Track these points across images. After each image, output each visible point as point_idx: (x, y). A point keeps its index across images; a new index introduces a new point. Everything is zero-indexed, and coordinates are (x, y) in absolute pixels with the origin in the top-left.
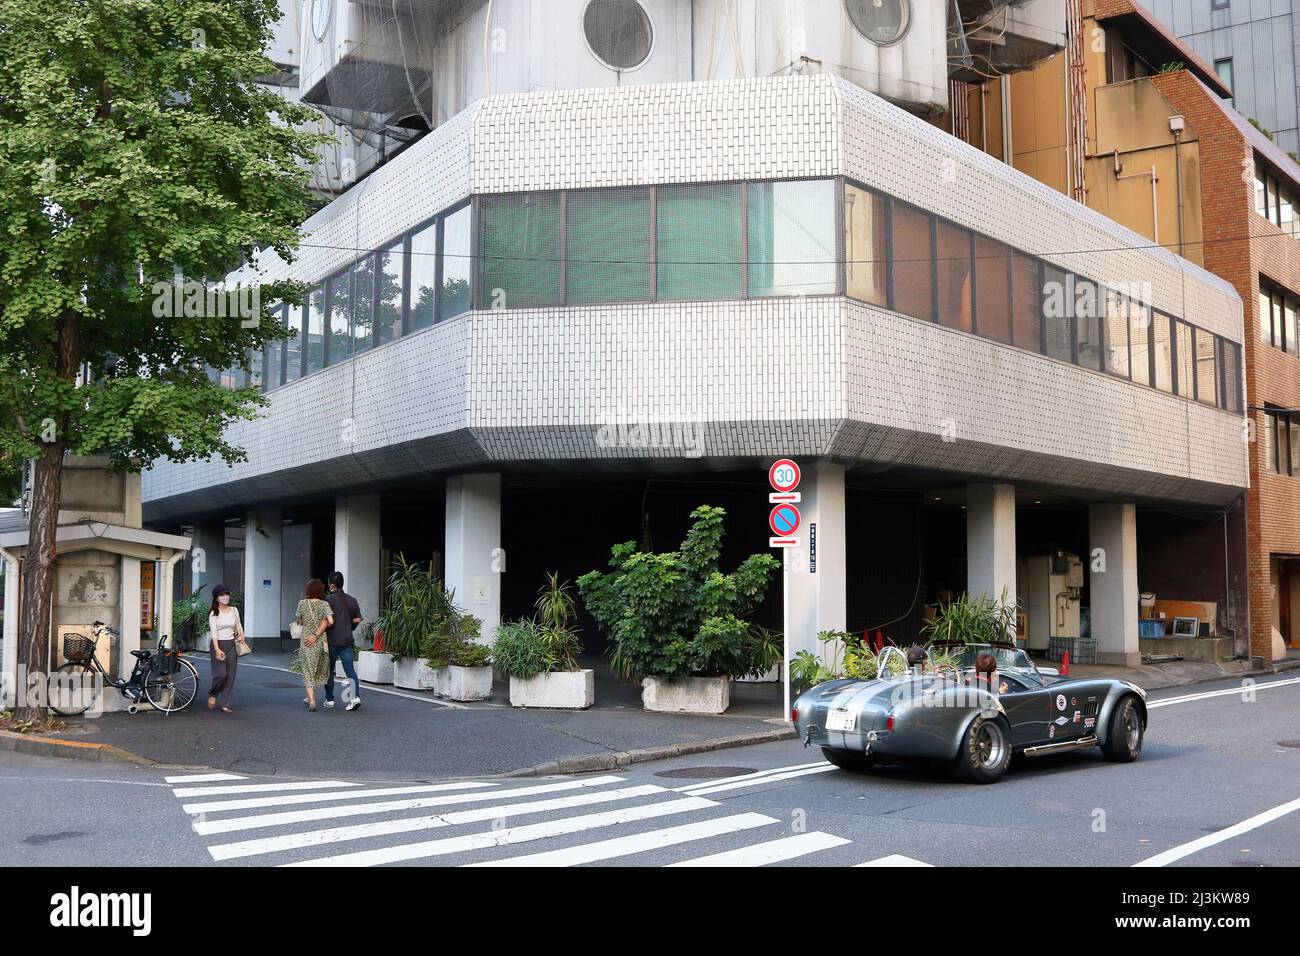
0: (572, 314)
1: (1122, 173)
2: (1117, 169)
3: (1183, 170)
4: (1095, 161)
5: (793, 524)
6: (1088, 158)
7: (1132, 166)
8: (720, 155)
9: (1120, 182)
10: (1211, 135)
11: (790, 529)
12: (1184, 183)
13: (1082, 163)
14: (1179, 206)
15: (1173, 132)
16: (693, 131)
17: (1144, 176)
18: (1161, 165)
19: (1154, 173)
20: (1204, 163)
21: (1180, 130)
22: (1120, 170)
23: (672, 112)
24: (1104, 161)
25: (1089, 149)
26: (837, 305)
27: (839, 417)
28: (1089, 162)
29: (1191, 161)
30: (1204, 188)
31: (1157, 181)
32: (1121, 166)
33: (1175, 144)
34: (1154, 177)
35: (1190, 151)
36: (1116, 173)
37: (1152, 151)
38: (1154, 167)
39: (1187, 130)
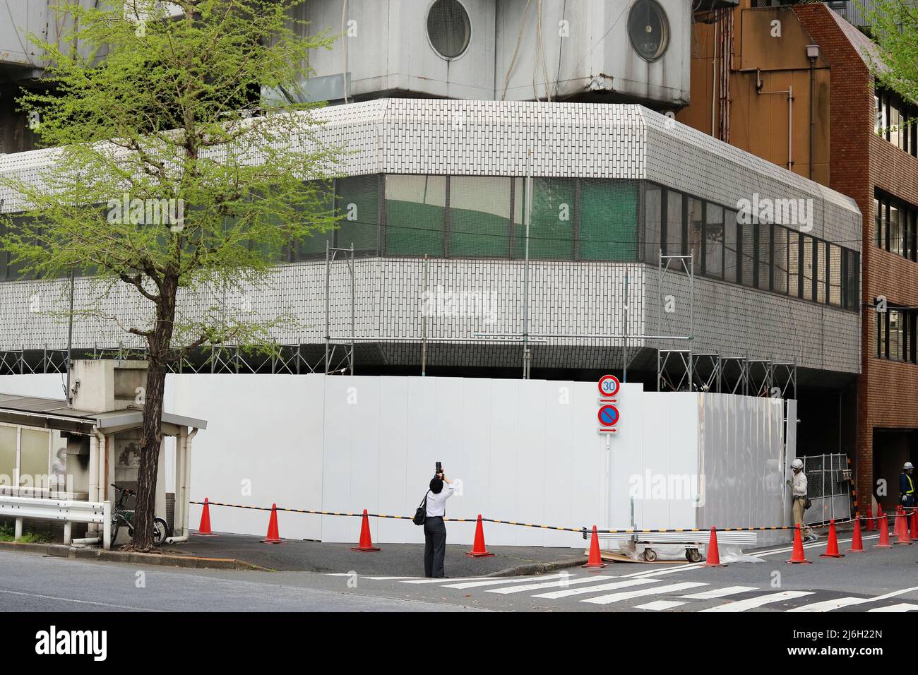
0: (455, 265)
1: (763, 89)
2: (759, 85)
3: (816, 92)
4: (739, 76)
5: (614, 418)
6: (732, 72)
7: (772, 85)
8: (562, 159)
9: (761, 97)
10: (842, 65)
11: (611, 421)
12: (816, 104)
13: (727, 76)
14: (811, 124)
15: (809, 59)
16: (543, 140)
17: (782, 94)
18: (797, 86)
19: (791, 93)
20: (834, 88)
21: (815, 58)
22: (761, 86)
23: (529, 125)
24: (747, 76)
25: (735, 65)
26: (640, 269)
27: (639, 345)
28: (733, 76)
29: (823, 85)
30: (833, 111)
31: (793, 99)
32: (762, 82)
33: (810, 69)
34: (791, 97)
35: (823, 76)
36: (758, 89)
37: (790, 73)
38: (791, 87)
39: (821, 58)
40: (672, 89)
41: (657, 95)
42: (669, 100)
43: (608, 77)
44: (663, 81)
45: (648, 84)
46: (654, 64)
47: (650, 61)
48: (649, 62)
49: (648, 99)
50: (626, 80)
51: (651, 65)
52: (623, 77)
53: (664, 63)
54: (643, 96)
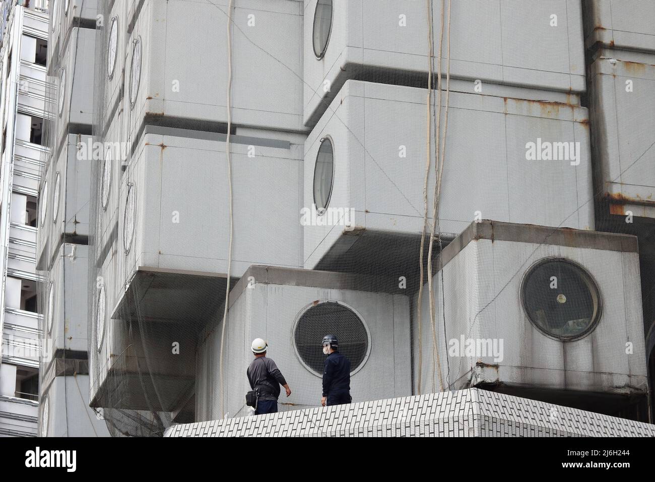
40: (611, 374)
41: (582, 382)
42: (606, 389)
43: (488, 366)
44: (593, 363)
45: (565, 370)
46: (575, 344)
47: (566, 341)
48: (564, 342)
49: (566, 390)
50: (522, 368)
51: (569, 345)
52: (519, 364)
53: (593, 342)
54: (558, 387)
